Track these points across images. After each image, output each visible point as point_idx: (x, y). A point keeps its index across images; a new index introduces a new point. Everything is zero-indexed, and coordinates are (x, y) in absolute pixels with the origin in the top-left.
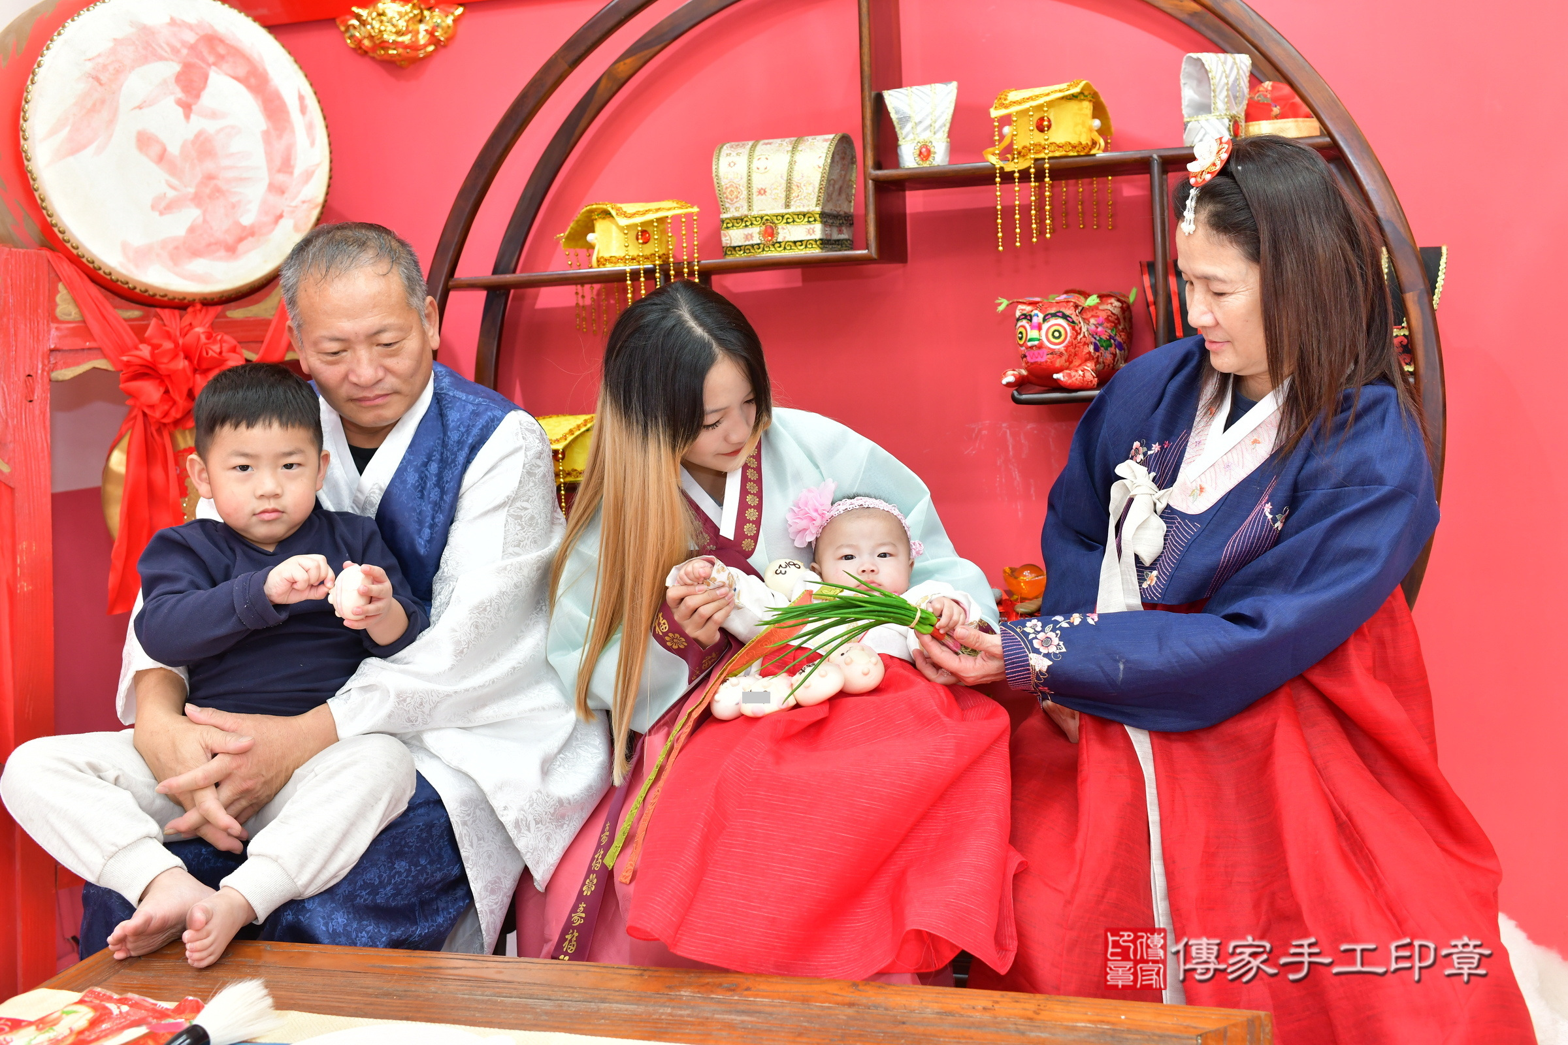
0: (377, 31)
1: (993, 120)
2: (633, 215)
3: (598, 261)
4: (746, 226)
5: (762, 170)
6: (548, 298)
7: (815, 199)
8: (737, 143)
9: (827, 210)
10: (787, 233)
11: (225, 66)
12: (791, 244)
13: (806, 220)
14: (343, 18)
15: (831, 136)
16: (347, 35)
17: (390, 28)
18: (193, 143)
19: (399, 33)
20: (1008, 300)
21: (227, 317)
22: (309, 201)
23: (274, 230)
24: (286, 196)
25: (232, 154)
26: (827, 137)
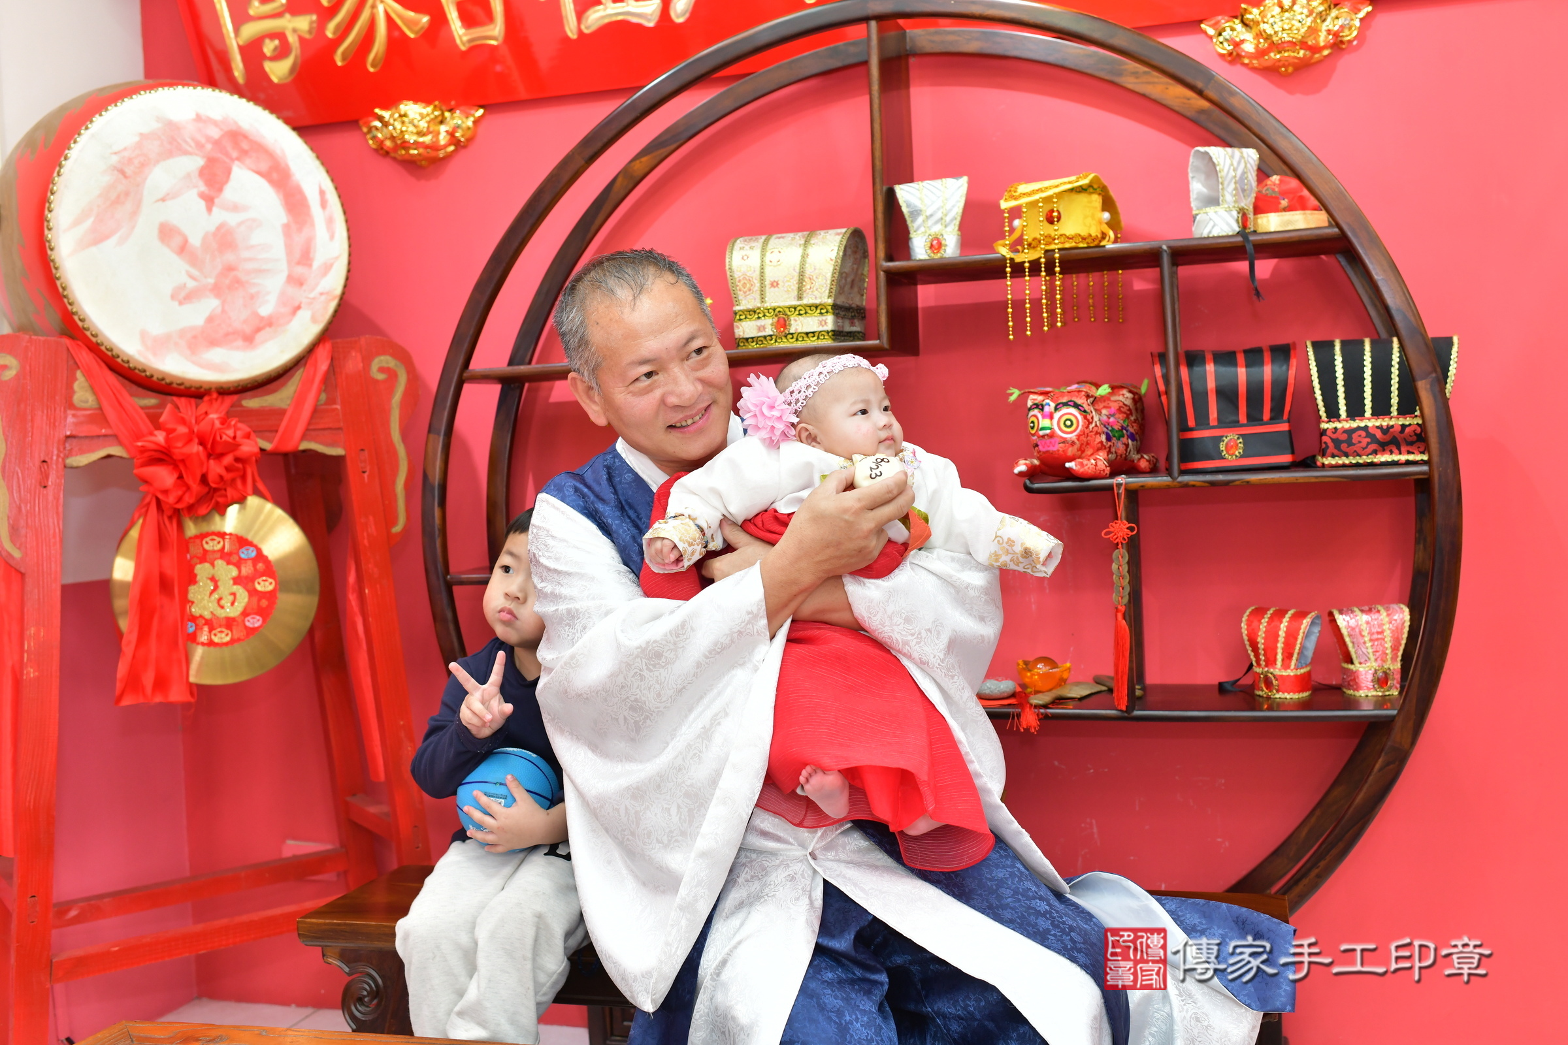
0: (398, 131)
1: (1003, 212)
4: (759, 318)
5: (775, 263)
7: (827, 291)
8: (750, 238)
9: (839, 302)
10: (799, 325)
11: (248, 161)
12: (803, 335)
13: (818, 311)
14: (365, 120)
15: (844, 230)
16: (368, 137)
17: (411, 128)
18: (215, 234)
19: (420, 134)
20: (1020, 390)
21: (242, 406)
22: (327, 293)
23: (290, 321)
24: (305, 287)
25: (252, 247)
26: (839, 231)
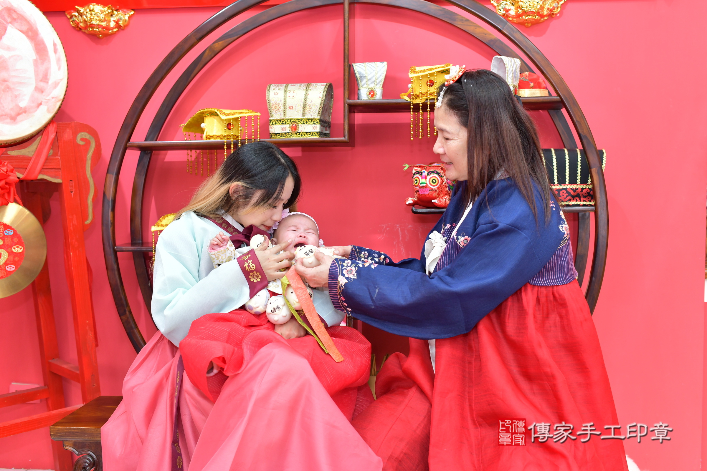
0: (89, 18)
1: (410, 79)
2: (229, 114)
3: (206, 137)
4: (283, 124)
5: (291, 97)
6: (171, 156)
7: (317, 113)
8: (277, 84)
9: (322, 119)
10: (303, 128)
11: (16, 24)
12: (305, 133)
14: (69, 11)
15: (325, 84)
16: (71, 20)
17: (96, 17)
19: (100, 21)
20: (409, 165)
21: (8, 154)
22: (56, 98)
23: (36, 110)
24: (44, 94)
25: (17, 70)
26: (323, 84)
